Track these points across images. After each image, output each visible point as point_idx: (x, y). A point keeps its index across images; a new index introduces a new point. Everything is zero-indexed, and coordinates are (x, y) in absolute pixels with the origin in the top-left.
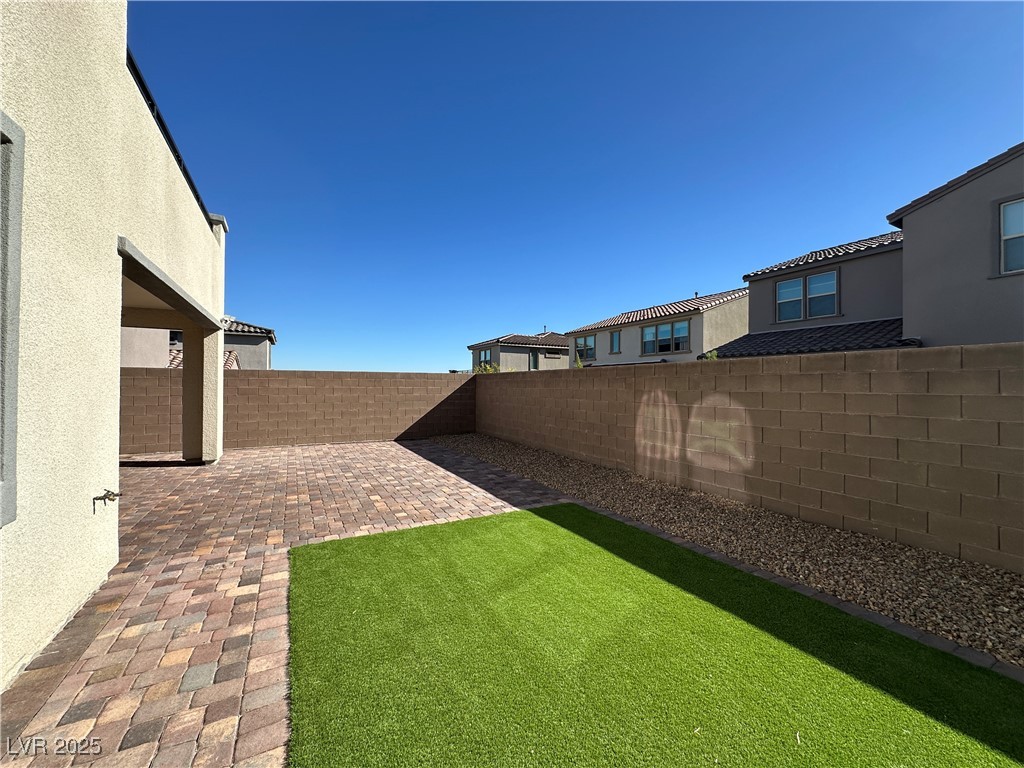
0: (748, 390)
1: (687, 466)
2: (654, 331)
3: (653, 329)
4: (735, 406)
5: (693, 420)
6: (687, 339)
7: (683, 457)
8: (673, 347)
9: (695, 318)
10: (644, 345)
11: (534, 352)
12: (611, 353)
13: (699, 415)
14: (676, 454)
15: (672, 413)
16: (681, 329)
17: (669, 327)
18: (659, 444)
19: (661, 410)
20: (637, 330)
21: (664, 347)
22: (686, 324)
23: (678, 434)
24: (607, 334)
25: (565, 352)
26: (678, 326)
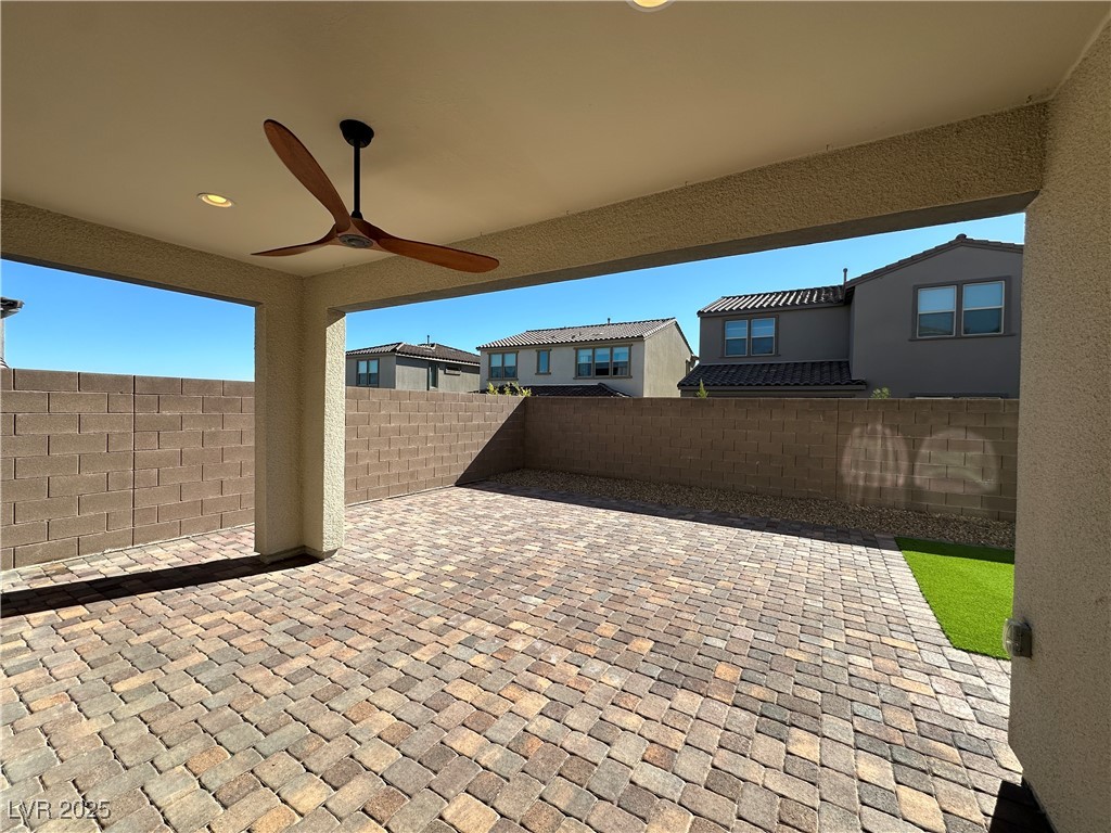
0: (988, 426)
1: (913, 491)
2: (591, 354)
3: (590, 352)
4: (972, 437)
5: (924, 451)
6: (627, 365)
7: (910, 484)
8: (611, 371)
9: (636, 346)
10: (578, 367)
11: (434, 367)
12: (538, 373)
13: (931, 446)
14: (901, 481)
15: (896, 444)
16: (621, 355)
17: (607, 351)
18: (876, 473)
19: (879, 442)
20: (571, 351)
21: (602, 371)
22: (626, 350)
23: (904, 464)
24: (534, 353)
25: (476, 370)
26: (616, 350)
